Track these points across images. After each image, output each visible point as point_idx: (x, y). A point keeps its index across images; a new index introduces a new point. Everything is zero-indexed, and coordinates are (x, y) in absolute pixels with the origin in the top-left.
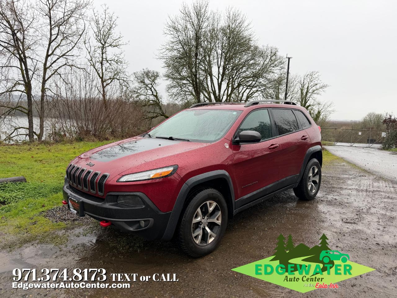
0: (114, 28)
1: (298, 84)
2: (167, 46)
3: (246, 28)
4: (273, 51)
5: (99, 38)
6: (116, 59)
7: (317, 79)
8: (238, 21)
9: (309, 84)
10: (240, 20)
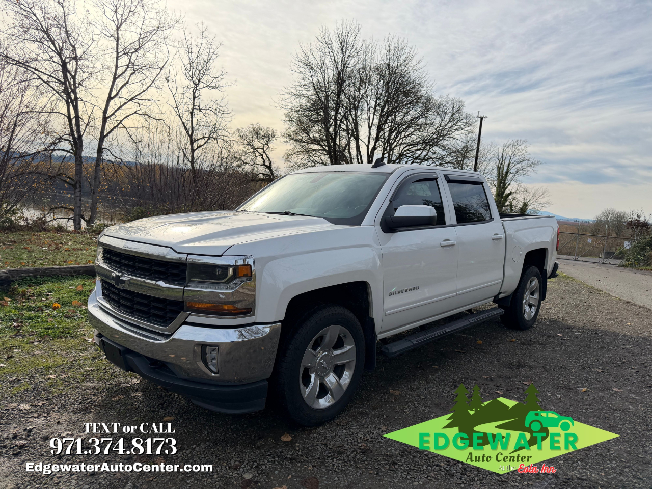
0: (214, 60)
1: (493, 159)
2: (293, 91)
3: (414, 68)
4: (455, 106)
5: (191, 73)
6: (214, 107)
7: (524, 151)
8: (403, 58)
9: (510, 159)
10: (406, 55)
